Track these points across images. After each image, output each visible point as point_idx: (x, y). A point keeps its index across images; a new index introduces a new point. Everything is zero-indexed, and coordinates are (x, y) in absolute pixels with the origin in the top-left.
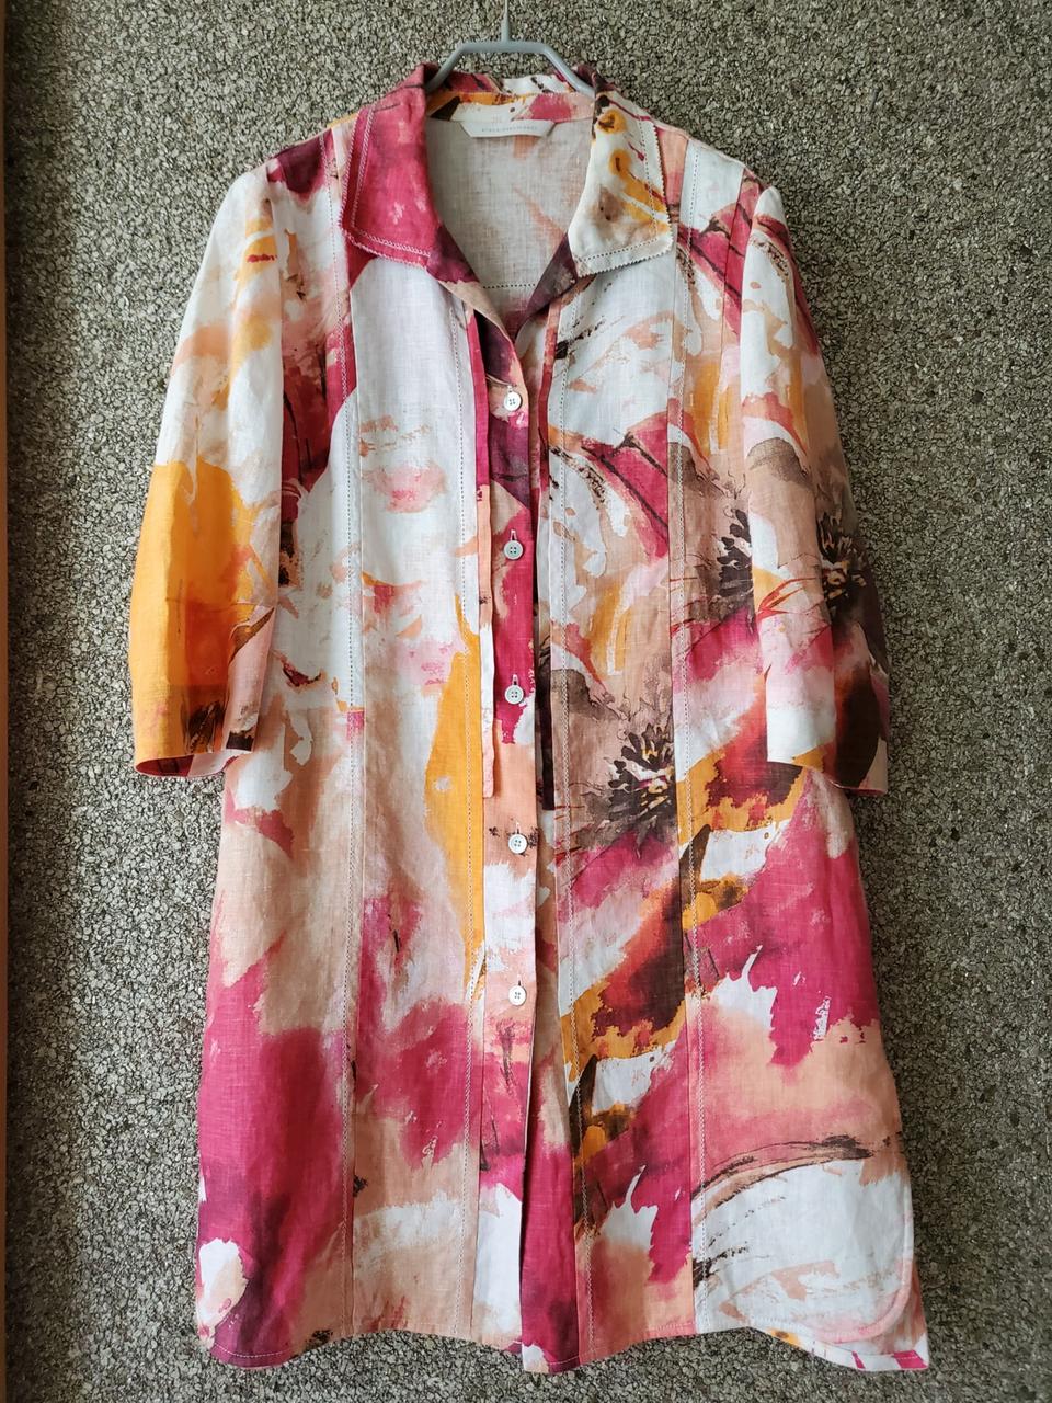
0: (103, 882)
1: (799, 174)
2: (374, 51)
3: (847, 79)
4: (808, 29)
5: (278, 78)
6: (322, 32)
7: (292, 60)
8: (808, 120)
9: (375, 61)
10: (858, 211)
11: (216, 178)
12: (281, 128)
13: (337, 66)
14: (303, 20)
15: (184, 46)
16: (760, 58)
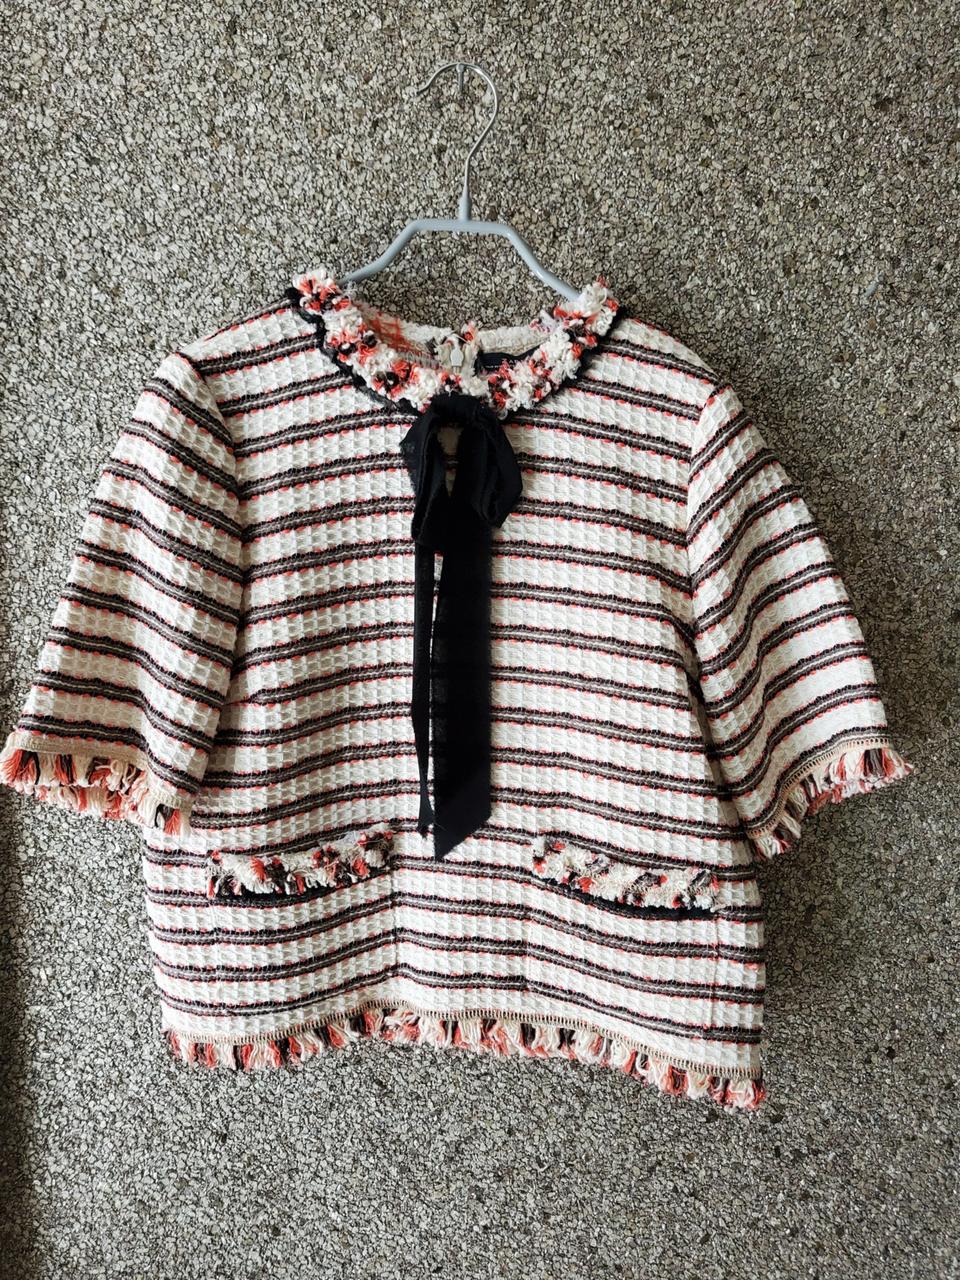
0: (59, 1077)
1: (786, 363)
2: (319, 212)
3: (845, 256)
4: (805, 194)
5: (214, 241)
6: (262, 188)
7: (229, 221)
8: (799, 302)
9: (321, 224)
10: (846, 408)
11: (149, 358)
12: (218, 300)
13: (279, 229)
14: (241, 174)
15: (108, 203)
16: (750, 227)
